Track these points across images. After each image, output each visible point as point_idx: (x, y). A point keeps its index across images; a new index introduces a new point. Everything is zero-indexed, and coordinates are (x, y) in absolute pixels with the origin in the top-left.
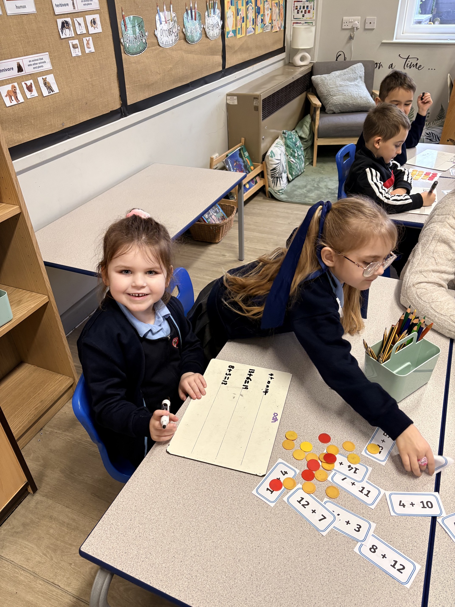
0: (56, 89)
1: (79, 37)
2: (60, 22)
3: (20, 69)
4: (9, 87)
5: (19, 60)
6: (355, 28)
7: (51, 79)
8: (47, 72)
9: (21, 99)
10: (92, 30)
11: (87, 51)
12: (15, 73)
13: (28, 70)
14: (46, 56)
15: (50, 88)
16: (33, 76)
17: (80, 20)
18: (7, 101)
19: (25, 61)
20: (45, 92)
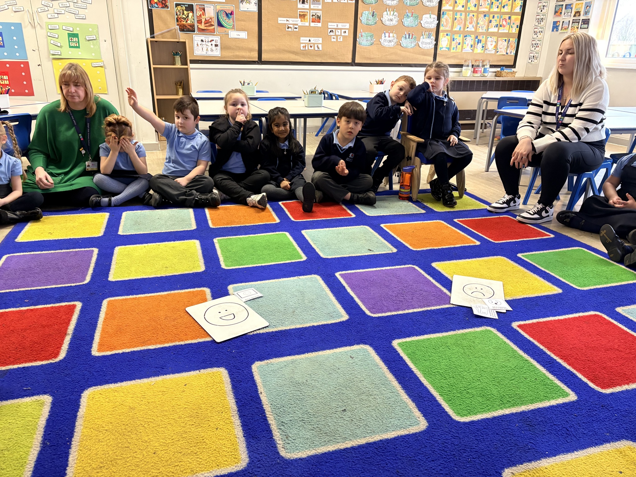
0: (321, 49)
1: (337, 36)
2: (329, 30)
3: (310, 41)
4: (304, 45)
5: (310, 38)
7: (320, 46)
8: (320, 44)
9: (307, 49)
10: (343, 34)
11: (339, 40)
12: (308, 42)
13: (312, 41)
14: (321, 39)
15: (318, 48)
16: (314, 44)
17: (339, 31)
18: (302, 49)
19: (312, 39)
20: (316, 49)
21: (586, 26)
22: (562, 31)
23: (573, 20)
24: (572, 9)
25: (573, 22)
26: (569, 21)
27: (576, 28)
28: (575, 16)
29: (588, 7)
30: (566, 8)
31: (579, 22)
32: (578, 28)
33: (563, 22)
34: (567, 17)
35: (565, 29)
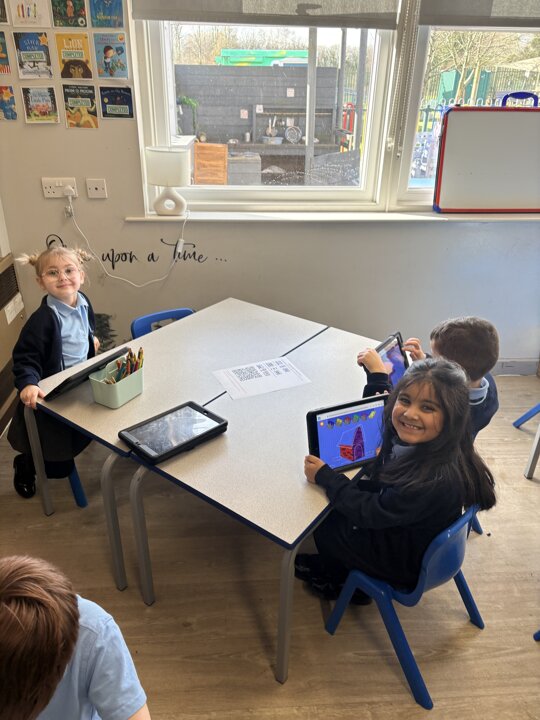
6: (70, 198)
21: (124, 109)
22: (34, 120)
23: (65, 87)
24: (46, 49)
25: (67, 96)
26: (51, 91)
27: (84, 112)
28: (66, 74)
29: (111, 53)
30: (18, 46)
31: (92, 97)
32: (94, 113)
33: (26, 91)
34: (36, 77)
35: (44, 114)
